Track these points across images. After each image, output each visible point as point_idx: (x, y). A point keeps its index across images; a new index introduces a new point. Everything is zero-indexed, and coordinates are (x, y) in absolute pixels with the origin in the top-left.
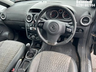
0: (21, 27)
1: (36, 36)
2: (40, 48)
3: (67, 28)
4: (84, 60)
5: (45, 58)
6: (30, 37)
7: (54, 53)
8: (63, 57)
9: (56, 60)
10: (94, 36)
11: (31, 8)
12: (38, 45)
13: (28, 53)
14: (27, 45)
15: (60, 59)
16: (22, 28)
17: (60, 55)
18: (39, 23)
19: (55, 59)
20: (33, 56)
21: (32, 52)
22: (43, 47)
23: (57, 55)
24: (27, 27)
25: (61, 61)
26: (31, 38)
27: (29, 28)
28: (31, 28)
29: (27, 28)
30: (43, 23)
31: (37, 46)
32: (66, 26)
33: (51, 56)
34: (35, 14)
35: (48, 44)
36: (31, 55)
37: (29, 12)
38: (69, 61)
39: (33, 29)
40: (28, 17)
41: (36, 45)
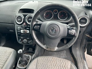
0: (9, 30)
1: (28, 40)
2: (34, 53)
3: (69, 31)
4: (81, 62)
5: (41, 65)
6: (21, 42)
7: (51, 58)
8: (62, 62)
9: (54, 67)
10: (88, 36)
11: (21, 8)
12: (31, 50)
13: (20, 61)
14: (19, 52)
15: (59, 65)
16: (11, 31)
17: (58, 60)
18: (35, 25)
19: (53, 65)
20: (26, 64)
21: (25, 59)
22: (37, 52)
23: (55, 60)
24: (17, 29)
25: (61, 66)
26: (23, 43)
27: (20, 31)
28: (22, 30)
29: (17, 31)
30: (40, 25)
31: (29, 51)
32: (68, 28)
33: (48, 62)
34: (27, 15)
35: (47, 49)
36: (24, 62)
37: (19, 12)
38: (69, 67)
39: (24, 32)
40: (17, 18)
41: (28, 49)
